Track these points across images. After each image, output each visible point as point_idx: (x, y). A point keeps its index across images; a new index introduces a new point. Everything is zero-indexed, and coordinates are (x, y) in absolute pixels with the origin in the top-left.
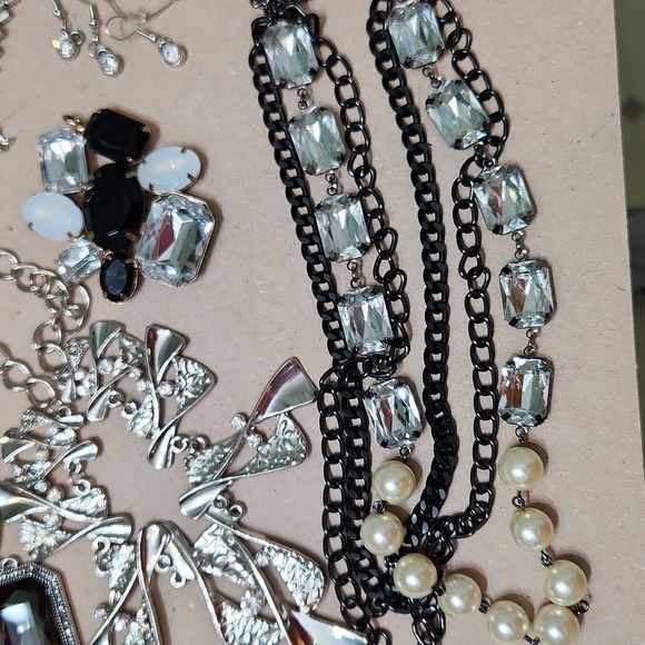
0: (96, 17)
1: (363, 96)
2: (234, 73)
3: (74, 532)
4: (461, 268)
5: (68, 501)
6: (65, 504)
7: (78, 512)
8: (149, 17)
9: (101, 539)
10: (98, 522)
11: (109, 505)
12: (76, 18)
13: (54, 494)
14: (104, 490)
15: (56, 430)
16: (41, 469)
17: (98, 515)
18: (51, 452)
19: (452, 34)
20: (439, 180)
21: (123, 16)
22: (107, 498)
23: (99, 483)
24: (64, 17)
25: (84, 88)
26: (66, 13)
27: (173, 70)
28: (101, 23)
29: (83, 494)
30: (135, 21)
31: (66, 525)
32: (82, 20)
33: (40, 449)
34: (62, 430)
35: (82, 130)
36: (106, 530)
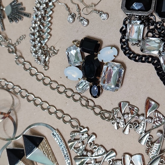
0: (79, 8)
3: (100, 162)
5: (94, 154)
6: (94, 155)
7: (98, 156)
8: (95, 5)
9: (108, 160)
10: (105, 155)
11: (105, 149)
12: (72, 9)
13: (89, 154)
14: (102, 146)
15: (81, 135)
16: (82, 148)
17: (104, 154)
18: (83, 142)
21: (87, 7)
22: (104, 148)
23: (99, 145)
24: (69, 10)
25: (78, 31)
26: (69, 8)
27: (104, 21)
28: (80, 10)
29: (97, 150)
30: (91, 8)
31: (97, 161)
32: (74, 10)
33: (79, 142)
34: (83, 135)
36: (109, 157)
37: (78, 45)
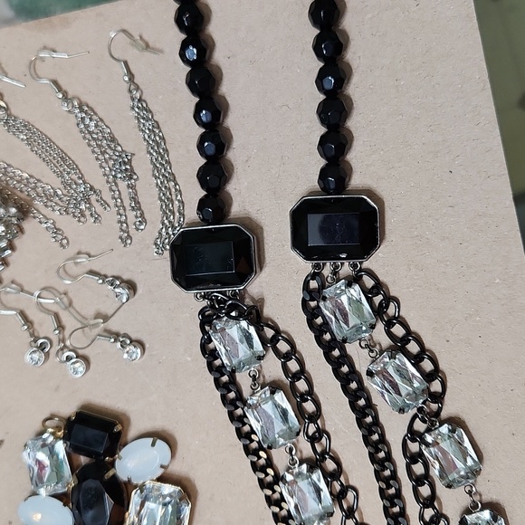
1: (308, 367)
2: (189, 359)
4: (421, 517)
8: (106, 318)
12: (41, 326)
19: (381, 303)
20: (388, 437)
25: (57, 389)
32: (46, 327)
35: (60, 434)
37: (59, 433)
